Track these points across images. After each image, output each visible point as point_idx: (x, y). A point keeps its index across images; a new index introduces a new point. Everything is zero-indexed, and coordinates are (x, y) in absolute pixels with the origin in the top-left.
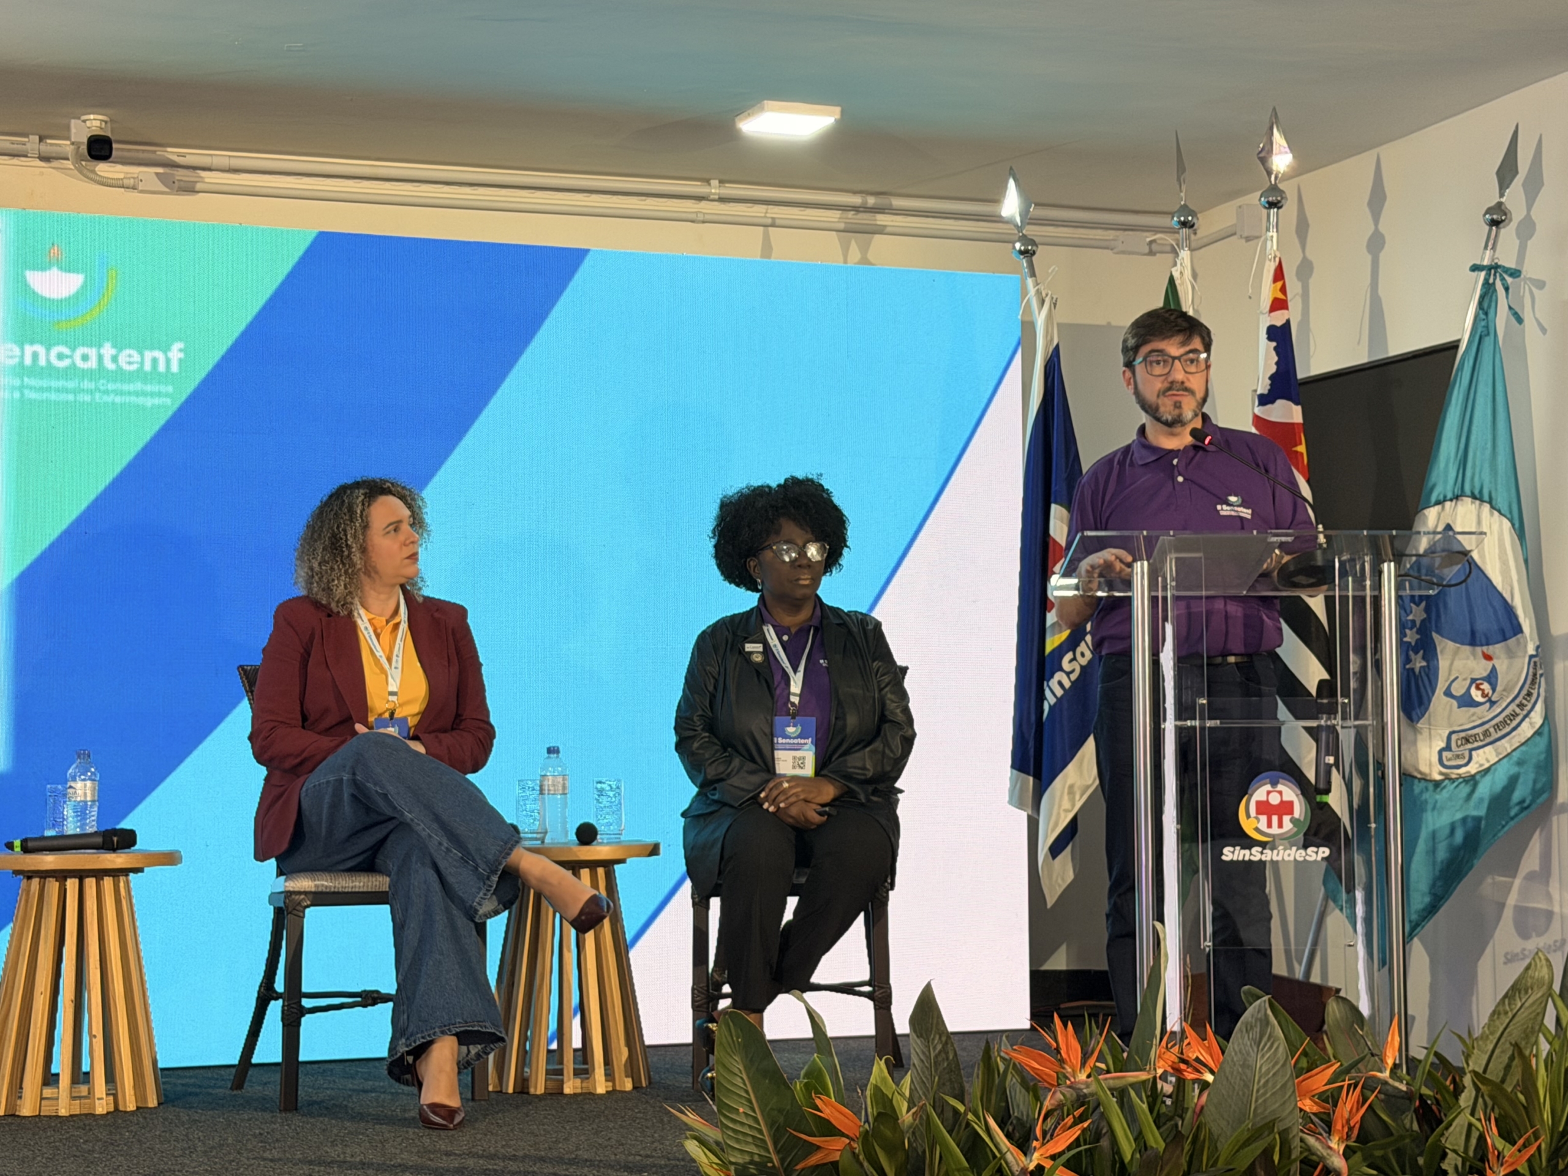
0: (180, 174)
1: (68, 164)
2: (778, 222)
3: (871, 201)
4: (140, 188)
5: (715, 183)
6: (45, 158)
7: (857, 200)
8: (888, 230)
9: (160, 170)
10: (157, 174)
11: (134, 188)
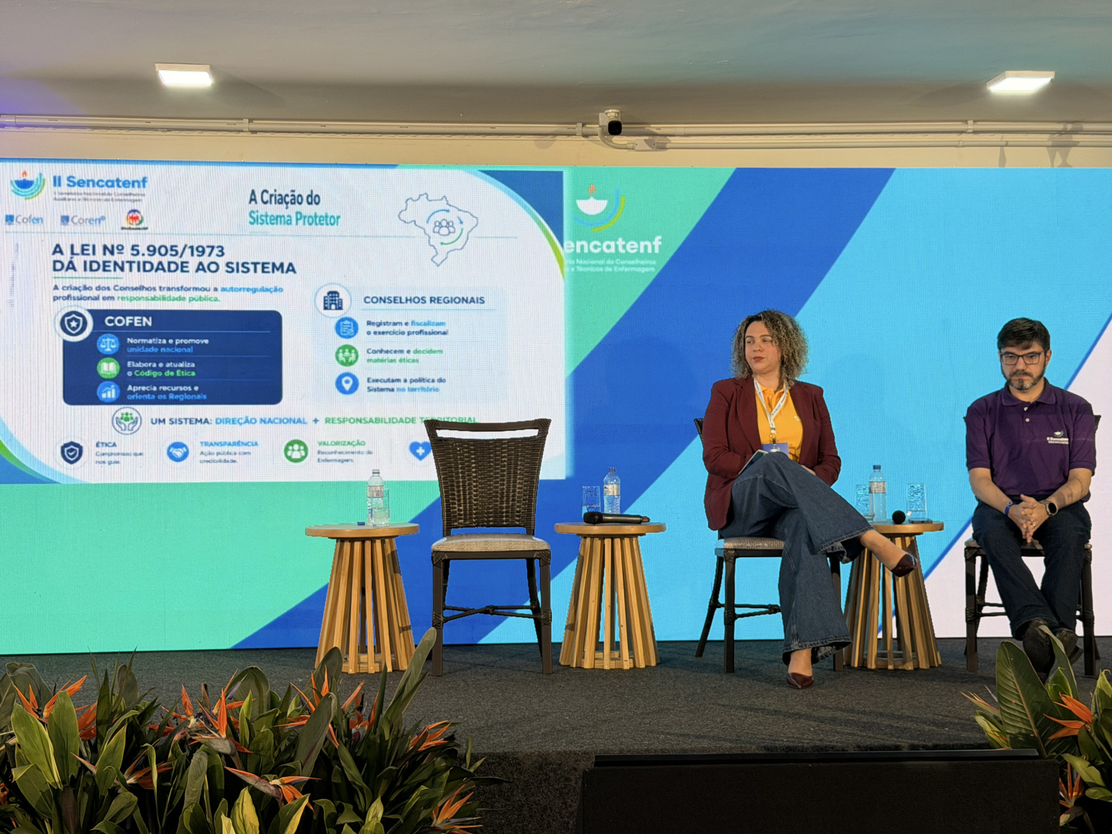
0: (657, 139)
1: (598, 138)
2: (1009, 143)
3: (1069, 127)
4: (637, 148)
5: (970, 122)
6: (585, 136)
7: (1060, 127)
8: (1081, 144)
9: (647, 138)
10: (645, 140)
11: (633, 149)
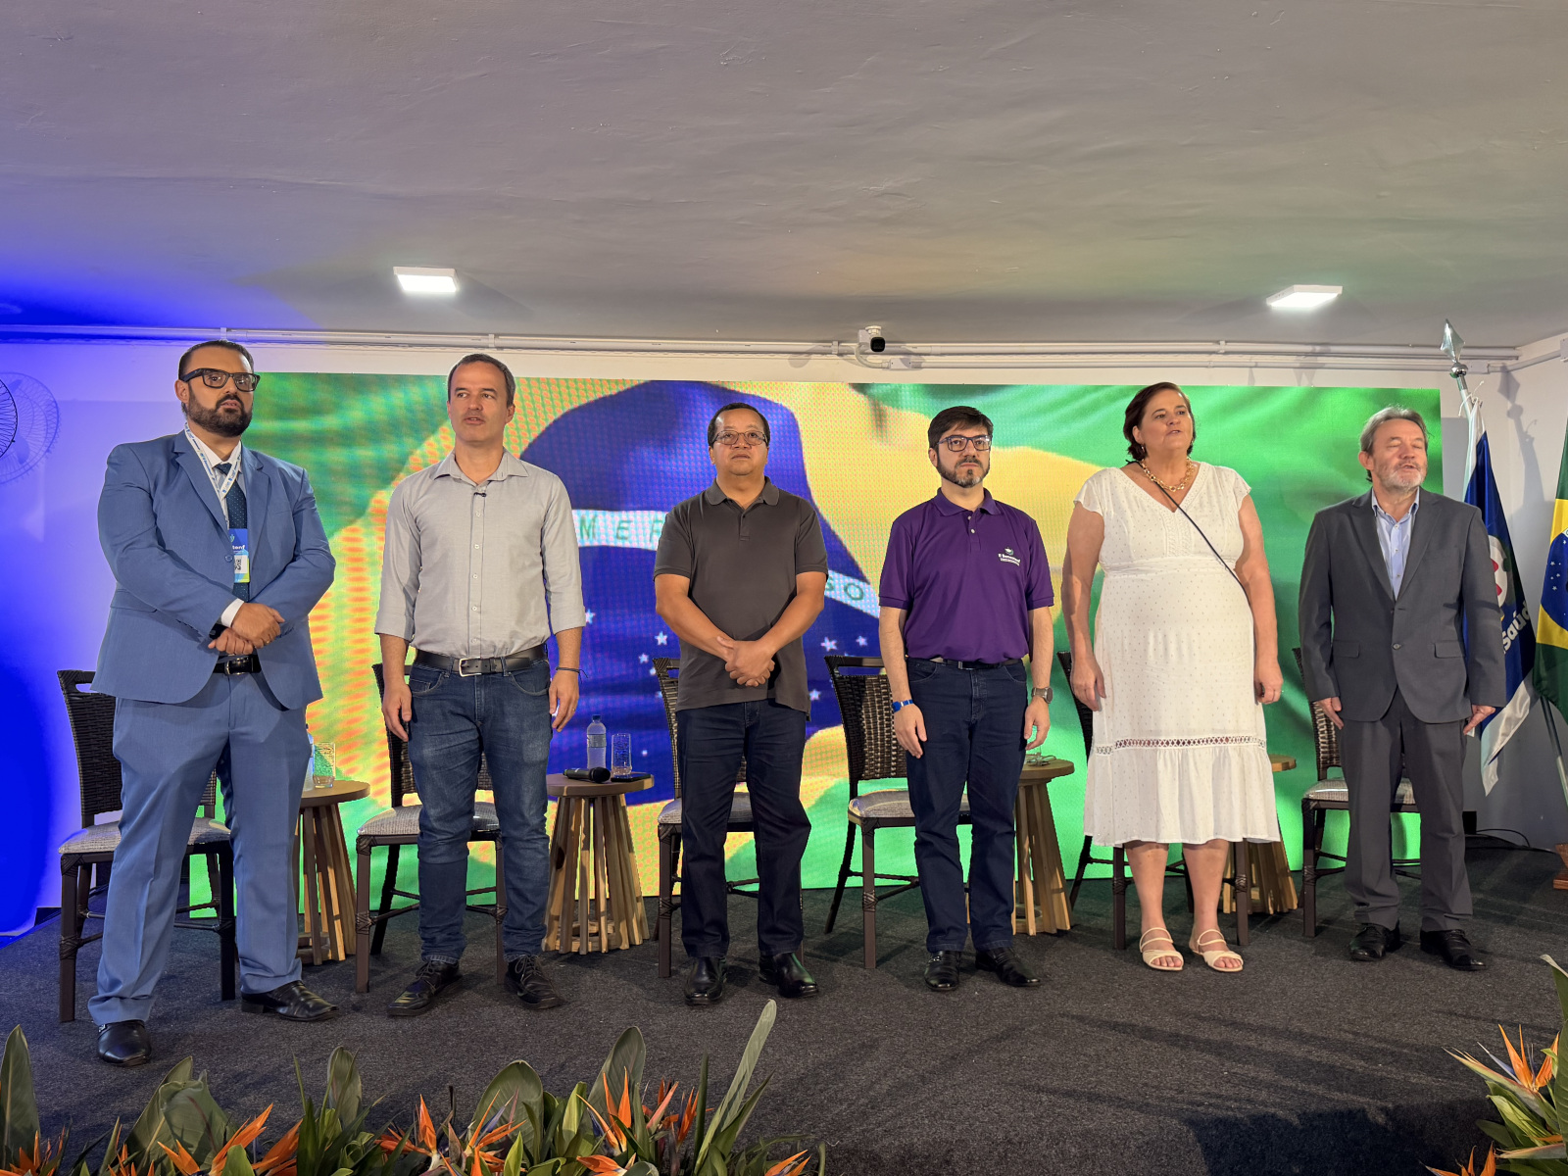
0: (913, 358)
1: (853, 357)
4: (892, 367)
6: (840, 354)
9: (902, 357)
10: (901, 359)
11: (888, 368)
